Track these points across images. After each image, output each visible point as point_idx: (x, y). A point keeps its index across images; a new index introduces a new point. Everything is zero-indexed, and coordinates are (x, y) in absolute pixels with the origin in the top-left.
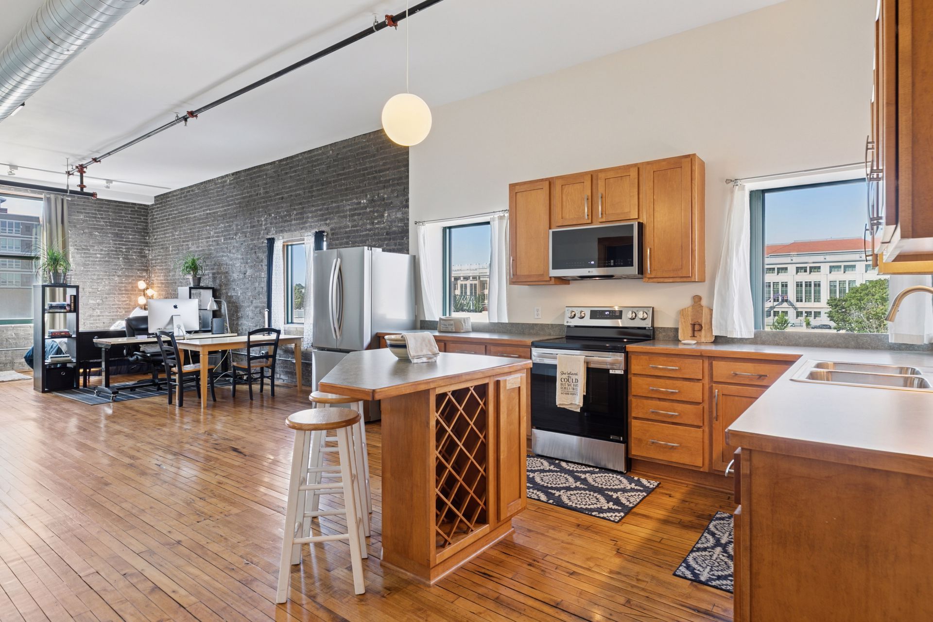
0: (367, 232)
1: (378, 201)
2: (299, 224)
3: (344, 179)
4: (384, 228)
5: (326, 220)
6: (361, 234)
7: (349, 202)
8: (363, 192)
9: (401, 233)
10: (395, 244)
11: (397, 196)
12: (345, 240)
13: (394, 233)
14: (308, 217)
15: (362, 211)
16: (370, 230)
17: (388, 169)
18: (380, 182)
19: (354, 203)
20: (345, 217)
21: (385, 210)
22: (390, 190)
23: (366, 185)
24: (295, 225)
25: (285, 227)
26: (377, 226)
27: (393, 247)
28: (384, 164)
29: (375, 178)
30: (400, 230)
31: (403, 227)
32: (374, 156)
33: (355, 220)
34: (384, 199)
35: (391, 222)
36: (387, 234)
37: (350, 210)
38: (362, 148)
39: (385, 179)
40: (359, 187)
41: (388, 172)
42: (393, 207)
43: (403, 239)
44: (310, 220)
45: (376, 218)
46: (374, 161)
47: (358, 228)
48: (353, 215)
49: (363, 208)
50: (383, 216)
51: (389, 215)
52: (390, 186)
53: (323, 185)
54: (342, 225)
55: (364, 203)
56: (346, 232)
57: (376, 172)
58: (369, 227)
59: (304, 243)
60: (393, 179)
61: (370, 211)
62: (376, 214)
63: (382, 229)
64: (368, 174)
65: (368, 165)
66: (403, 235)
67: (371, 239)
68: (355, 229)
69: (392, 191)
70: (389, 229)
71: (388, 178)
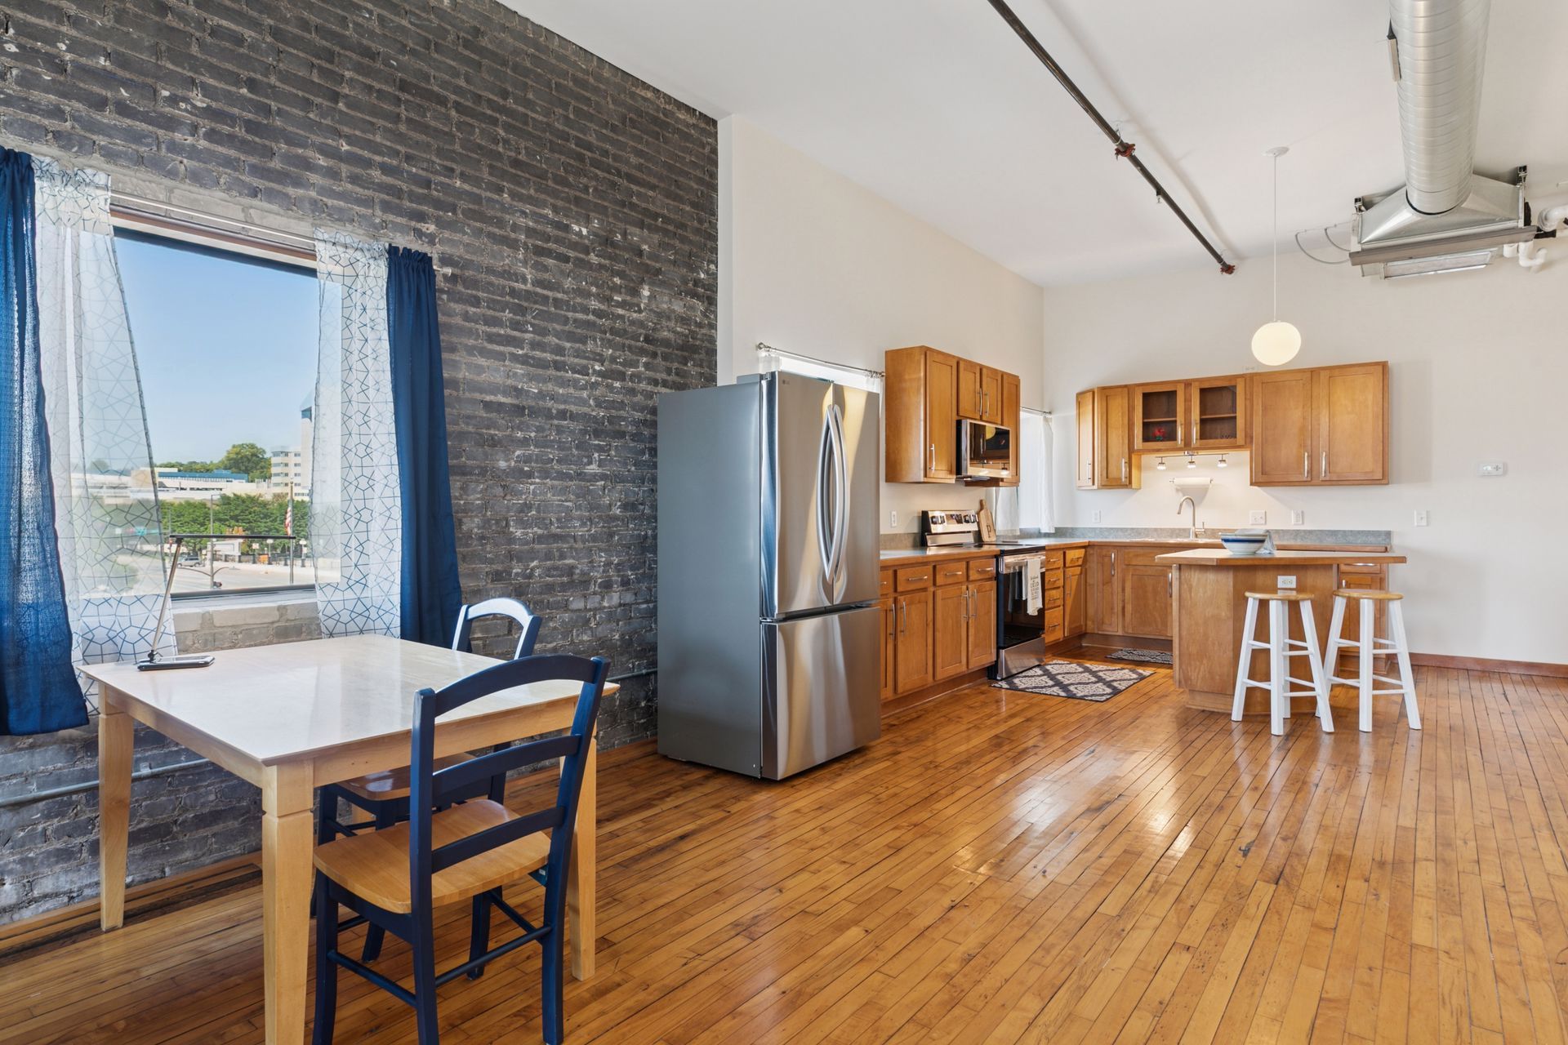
0: (591, 317)
1: (624, 249)
2: (228, 162)
3: (508, 128)
4: (641, 324)
5: (421, 217)
6: (570, 314)
7: (528, 208)
8: (577, 201)
9: (682, 348)
10: (669, 371)
11: (674, 263)
12: (507, 314)
13: (666, 343)
14: (308, 165)
15: (571, 254)
16: (599, 314)
17: (653, 187)
18: (633, 206)
19: (545, 217)
20: (513, 245)
21: (642, 281)
22: (656, 238)
23: (586, 188)
24: (193, 153)
25: (92, 127)
26: (620, 311)
27: (664, 376)
28: (640, 167)
29: (613, 185)
30: (680, 342)
31: (686, 336)
32: (614, 128)
33: (545, 269)
34: (640, 253)
35: (660, 315)
36: (647, 340)
37: (530, 232)
38: (575, 80)
39: (644, 205)
40: (563, 182)
41: (651, 193)
42: (664, 282)
43: (686, 364)
44: (314, 178)
45: (616, 289)
46: (613, 142)
47: (560, 296)
48: (540, 252)
49: (574, 246)
50: (635, 292)
51: (652, 297)
52: (657, 229)
53: (404, 86)
54: (499, 265)
55: (579, 234)
56: (513, 292)
57: (619, 173)
58: (594, 304)
59: (312, 272)
60: (666, 220)
61: (601, 266)
62: (617, 280)
63: (633, 323)
64: (596, 164)
65: (592, 139)
66: (686, 354)
67: (602, 339)
68: (550, 294)
69: (663, 246)
70: (654, 330)
71: (651, 207)
